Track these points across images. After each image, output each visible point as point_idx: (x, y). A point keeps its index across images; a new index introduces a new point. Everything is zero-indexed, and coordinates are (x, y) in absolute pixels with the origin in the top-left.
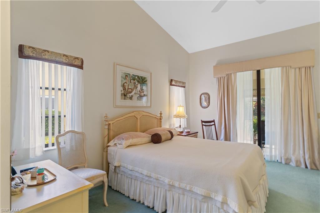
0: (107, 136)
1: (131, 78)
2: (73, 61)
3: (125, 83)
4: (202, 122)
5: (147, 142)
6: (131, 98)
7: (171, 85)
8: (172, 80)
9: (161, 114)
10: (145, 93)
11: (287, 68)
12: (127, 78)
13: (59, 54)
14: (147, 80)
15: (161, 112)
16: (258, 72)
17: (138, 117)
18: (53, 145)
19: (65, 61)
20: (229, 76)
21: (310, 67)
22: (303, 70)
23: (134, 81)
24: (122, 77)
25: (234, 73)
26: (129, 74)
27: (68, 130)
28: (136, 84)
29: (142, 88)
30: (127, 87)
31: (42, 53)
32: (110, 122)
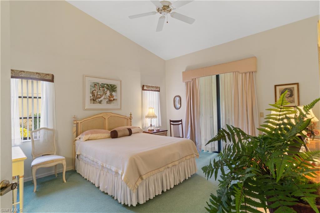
0: (76, 132)
1: (100, 86)
2: (45, 77)
3: (94, 90)
4: (171, 121)
5: (106, 137)
6: (100, 102)
7: (143, 89)
8: (143, 86)
9: (131, 115)
10: (114, 98)
11: (237, 73)
12: (96, 87)
13: (33, 72)
14: (117, 87)
15: (131, 113)
16: (218, 77)
17: (107, 118)
18: (30, 138)
19: (38, 78)
20: (194, 80)
21: (252, 72)
22: (248, 74)
23: (103, 89)
24: (91, 86)
25: (198, 78)
26: (98, 83)
27: (42, 127)
28: (105, 91)
29: (112, 94)
30: (96, 94)
31: (19, 73)
32: (78, 122)
